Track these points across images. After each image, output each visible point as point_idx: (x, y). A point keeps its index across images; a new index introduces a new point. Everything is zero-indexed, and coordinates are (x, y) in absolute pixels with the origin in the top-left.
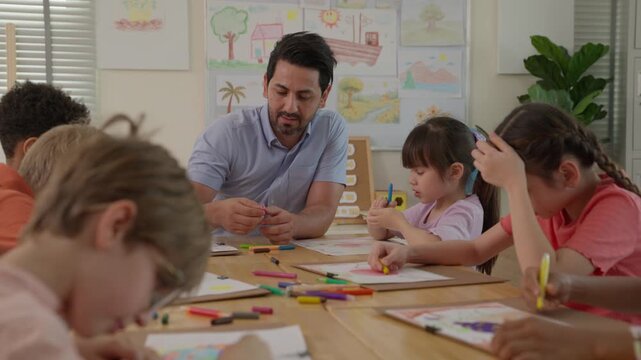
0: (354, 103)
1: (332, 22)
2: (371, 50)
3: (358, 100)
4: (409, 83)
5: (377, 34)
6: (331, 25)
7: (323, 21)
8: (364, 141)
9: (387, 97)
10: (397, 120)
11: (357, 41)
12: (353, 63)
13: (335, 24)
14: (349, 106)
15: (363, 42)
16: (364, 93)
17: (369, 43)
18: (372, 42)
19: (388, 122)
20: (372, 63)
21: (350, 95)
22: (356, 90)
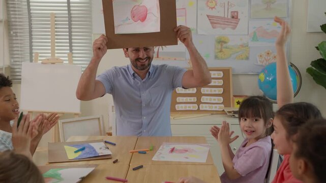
0: (224, 50)
1: (212, 7)
2: (234, 21)
3: (226, 48)
4: (255, 38)
5: (237, 12)
6: (212, 8)
7: (208, 6)
8: (229, 70)
9: (242, 46)
10: (247, 58)
11: (226, 16)
12: (224, 29)
13: (214, 8)
14: (221, 51)
15: (229, 17)
16: (230, 44)
17: (233, 17)
18: (235, 17)
19: (242, 59)
20: (234, 28)
21: (222, 45)
22: (225, 42)
